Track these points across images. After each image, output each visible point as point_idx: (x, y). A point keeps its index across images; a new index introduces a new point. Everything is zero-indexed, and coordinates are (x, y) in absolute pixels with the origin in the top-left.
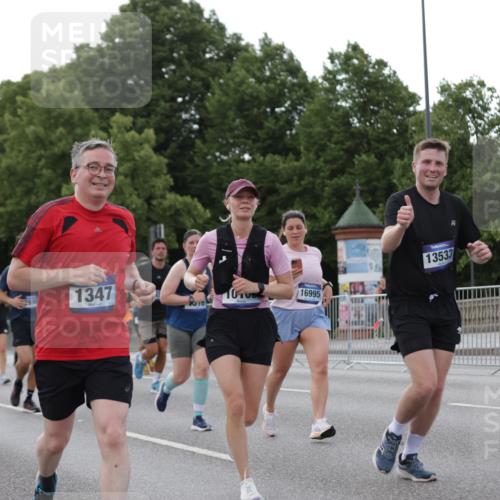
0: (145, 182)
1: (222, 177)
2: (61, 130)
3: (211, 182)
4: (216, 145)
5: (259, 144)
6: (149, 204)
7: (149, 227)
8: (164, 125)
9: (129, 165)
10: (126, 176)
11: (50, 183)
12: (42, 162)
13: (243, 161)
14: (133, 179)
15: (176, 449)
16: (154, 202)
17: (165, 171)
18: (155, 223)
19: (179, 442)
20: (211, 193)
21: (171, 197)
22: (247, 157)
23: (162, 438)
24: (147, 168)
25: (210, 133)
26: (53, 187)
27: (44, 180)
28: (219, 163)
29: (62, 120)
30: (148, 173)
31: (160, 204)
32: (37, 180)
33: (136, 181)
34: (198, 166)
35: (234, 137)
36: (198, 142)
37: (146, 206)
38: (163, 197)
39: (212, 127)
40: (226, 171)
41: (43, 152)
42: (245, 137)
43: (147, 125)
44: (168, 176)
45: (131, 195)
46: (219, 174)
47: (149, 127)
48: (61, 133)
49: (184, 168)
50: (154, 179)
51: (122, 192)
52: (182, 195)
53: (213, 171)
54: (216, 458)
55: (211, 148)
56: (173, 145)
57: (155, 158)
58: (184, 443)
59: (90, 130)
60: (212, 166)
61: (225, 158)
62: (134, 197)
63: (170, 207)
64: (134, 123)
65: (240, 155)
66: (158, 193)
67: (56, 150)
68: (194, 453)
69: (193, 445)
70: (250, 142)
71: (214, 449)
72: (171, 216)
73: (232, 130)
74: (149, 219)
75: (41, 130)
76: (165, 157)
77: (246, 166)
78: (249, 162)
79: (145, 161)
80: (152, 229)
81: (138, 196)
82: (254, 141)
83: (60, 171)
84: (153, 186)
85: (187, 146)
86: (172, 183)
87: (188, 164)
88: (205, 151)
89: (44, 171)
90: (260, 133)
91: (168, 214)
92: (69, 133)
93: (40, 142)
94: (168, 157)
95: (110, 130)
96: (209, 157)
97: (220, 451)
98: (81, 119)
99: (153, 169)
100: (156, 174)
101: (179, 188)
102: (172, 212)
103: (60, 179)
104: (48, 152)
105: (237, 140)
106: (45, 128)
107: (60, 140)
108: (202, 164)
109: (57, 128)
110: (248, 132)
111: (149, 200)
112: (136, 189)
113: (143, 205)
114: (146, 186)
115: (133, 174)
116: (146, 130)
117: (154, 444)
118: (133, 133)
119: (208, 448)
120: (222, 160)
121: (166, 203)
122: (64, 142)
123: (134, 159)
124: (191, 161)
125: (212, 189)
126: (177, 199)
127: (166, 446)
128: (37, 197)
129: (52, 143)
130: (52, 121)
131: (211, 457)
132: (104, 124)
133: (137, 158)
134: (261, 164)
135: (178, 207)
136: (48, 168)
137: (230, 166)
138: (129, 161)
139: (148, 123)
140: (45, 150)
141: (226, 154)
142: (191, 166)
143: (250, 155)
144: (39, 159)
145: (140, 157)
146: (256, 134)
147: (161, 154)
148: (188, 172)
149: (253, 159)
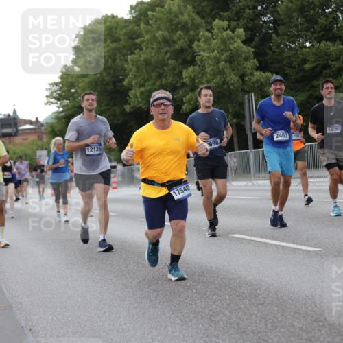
0: (239, 65)
1: (291, 59)
2: (179, 32)
3: (284, 62)
4: (286, 37)
5: (316, 35)
6: (243, 80)
7: (244, 95)
8: (250, 25)
9: (227, 54)
10: (226, 62)
11: (174, 69)
12: (168, 55)
13: (305, 47)
14: (231, 63)
15: (272, 244)
16: (246, 79)
17: (252, 57)
18: (248, 92)
19: (273, 240)
20: (285, 69)
21: (257, 74)
22: (308, 44)
23: (261, 237)
24: (240, 55)
25: (281, 29)
26: (176, 72)
27: (170, 67)
28: (289, 49)
29: (180, 26)
30: (241, 59)
31: (250, 79)
32: (165, 68)
33: (233, 64)
34: (275, 52)
35: (298, 31)
36: (274, 35)
37: (241, 81)
38: (252, 74)
39: (283, 25)
40: (295, 54)
41: (168, 48)
42: (306, 31)
43: (238, 26)
44: (255, 60)
45: (230, 74)
46: (290, 57)
47: (239, 28)
48: (180, 35)
49: (266, 54)
50: (245, 62)
51: (224, 73)
52: (264, 72)
53: (285, 55)
54: (299, 249)
55: (284, 39)
56: (257, 39)
57: (245, 48)
58: (276, 240)
59: (199, 32)
60: (284, 52)
61: (293, 46)
62: (233, 75)
63: (257, 81)
64: (229, 25)
65: (303, 43)
66: (248, 72)
67: (177, 46)
68: (284, 246)
69: (283, 241)
70: (309, 34)
71: (297, 244)
72: (258, 87)
73: (296, 26)
74: (243, 90)
75: (166, 34)
76: (252, 47)
77: (307, 50)
78: (309, 47)
79: (238, 51)
80: (246, 96)
81: (235, 74)
82: (312, 33)
83: (180, 61)
84: (245, 68)
85: (266, 39)
86: (258, 65)
87: (268, 51)
88: (279, 41)
89: (170, 62)
90: (316, 27)
91: (256, 86)
92: (185, 35)
93: (167, 42)
94: (254, 47)
95: (213, 31)
96: (282, 46)
97: (301, 244)
98: (193, 24)
99: (243, 56)
100: (246, 59)
101: (262, 67)
102: (259, 84)
103: (181, 66)
104: (172, 49)
105: (300, 33)
106: (169, 32)
107: (179, 40)
108: (277, 50)
109: (177, 31)
110: (308, 27)
111: (242, 77)
112: (233, 70)
113: (238, 81)
114: (240, 67)
115: (230, 60)
116: (237, 29)
117: (256, 241)
118: (228, 31)
119: (293, 243)
120: (291, 47)
121: (254, 79)
122: (182, 41)
123: (230, 50)
124: (270, 48)
125: (285, 67)
126: (261, 75)
127: (265, 243)
128: (166, 79)
129: (174, 42)
130: (173, 27)
131: (295, 249)
132: (209, 27)
133: (232, 49)
134: (318, 48)
135: (263, 80)
136: (172, 59)
137: (297, 50)
138: (226, 51)
139: (238, 24)
140: (170, 47)
141: (294, 43)
142: (270, 52)
143: (310, 43)
144: (166, 53)
145: (234, 48)
146: (314, 28)
147: (249, 46)
148: (268, 57)
149: (312, 45)
